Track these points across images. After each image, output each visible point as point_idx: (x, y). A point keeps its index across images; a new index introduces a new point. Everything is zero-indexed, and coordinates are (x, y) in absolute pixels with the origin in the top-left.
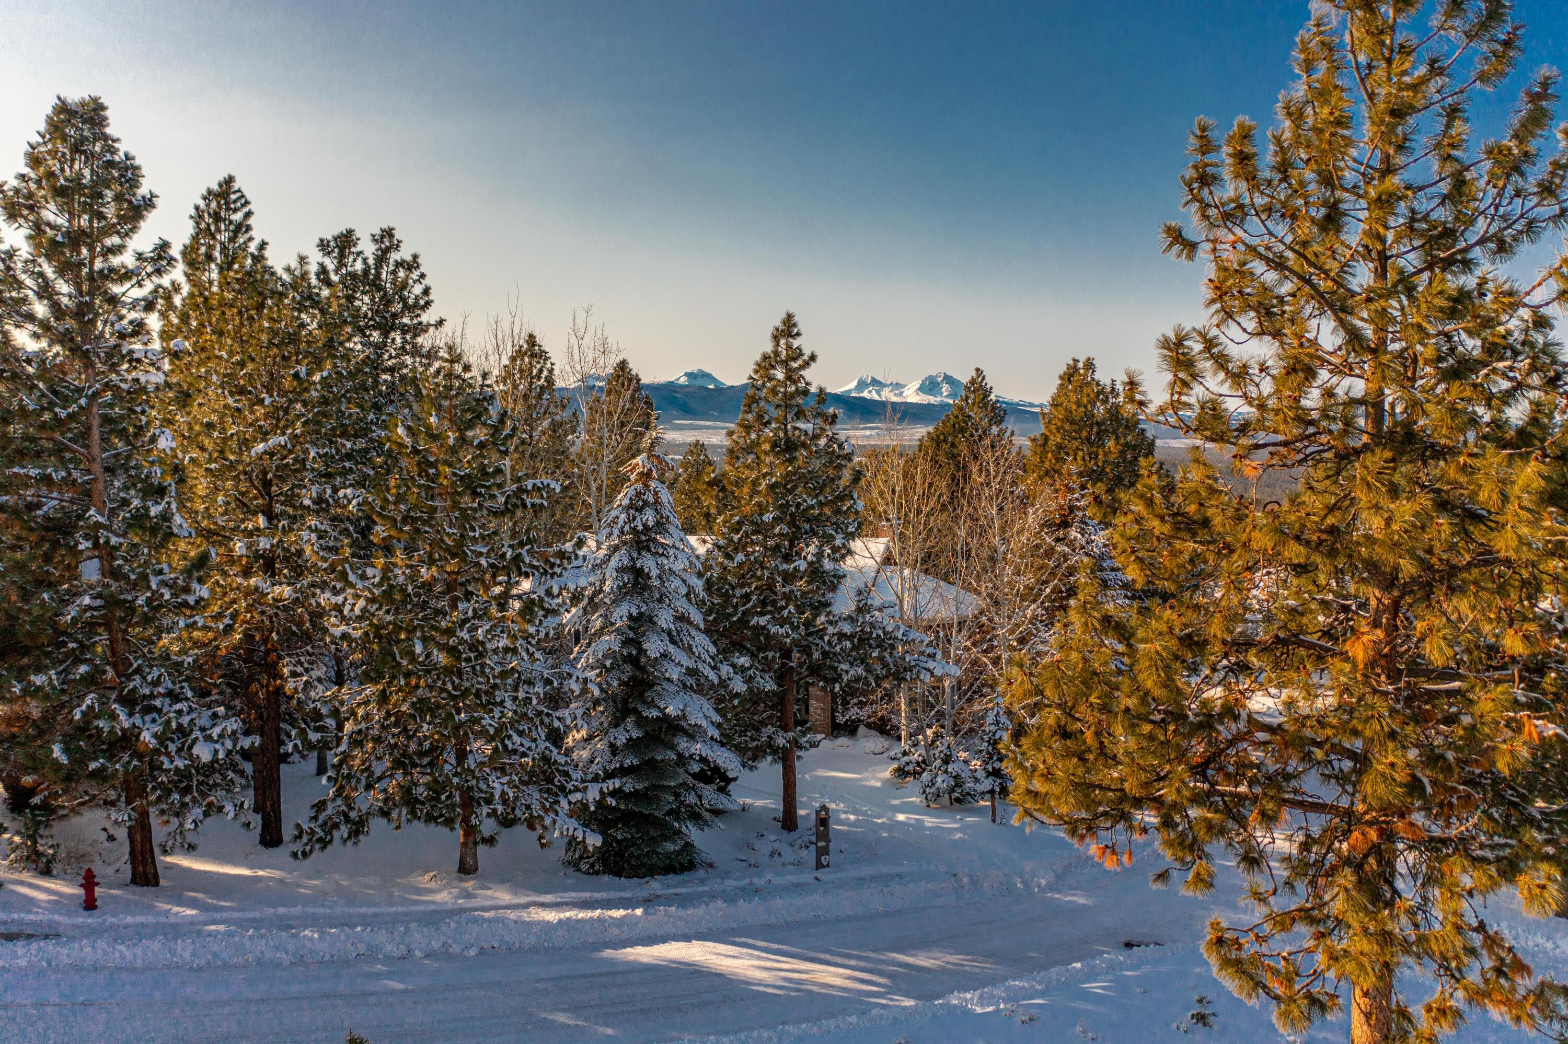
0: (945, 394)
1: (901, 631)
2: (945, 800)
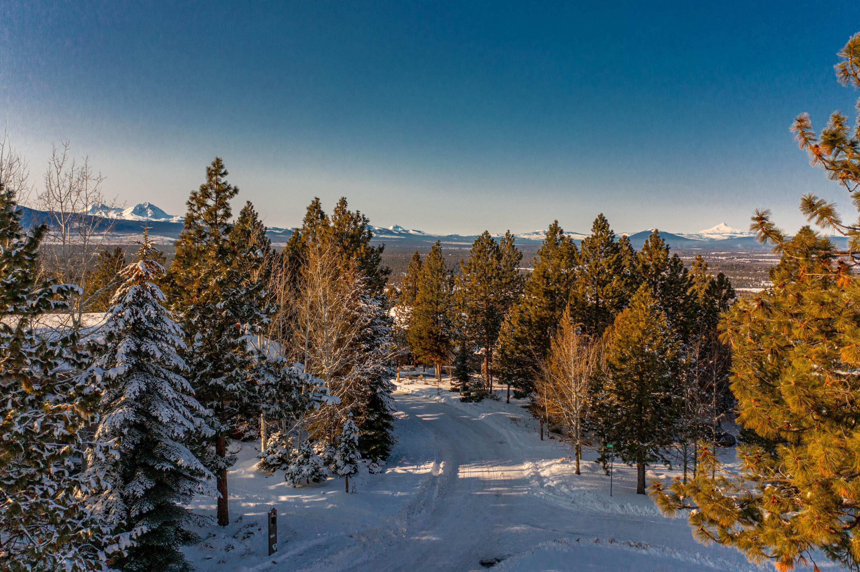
0: (150, 215)
1: (310, 379)
2: (304, 481)
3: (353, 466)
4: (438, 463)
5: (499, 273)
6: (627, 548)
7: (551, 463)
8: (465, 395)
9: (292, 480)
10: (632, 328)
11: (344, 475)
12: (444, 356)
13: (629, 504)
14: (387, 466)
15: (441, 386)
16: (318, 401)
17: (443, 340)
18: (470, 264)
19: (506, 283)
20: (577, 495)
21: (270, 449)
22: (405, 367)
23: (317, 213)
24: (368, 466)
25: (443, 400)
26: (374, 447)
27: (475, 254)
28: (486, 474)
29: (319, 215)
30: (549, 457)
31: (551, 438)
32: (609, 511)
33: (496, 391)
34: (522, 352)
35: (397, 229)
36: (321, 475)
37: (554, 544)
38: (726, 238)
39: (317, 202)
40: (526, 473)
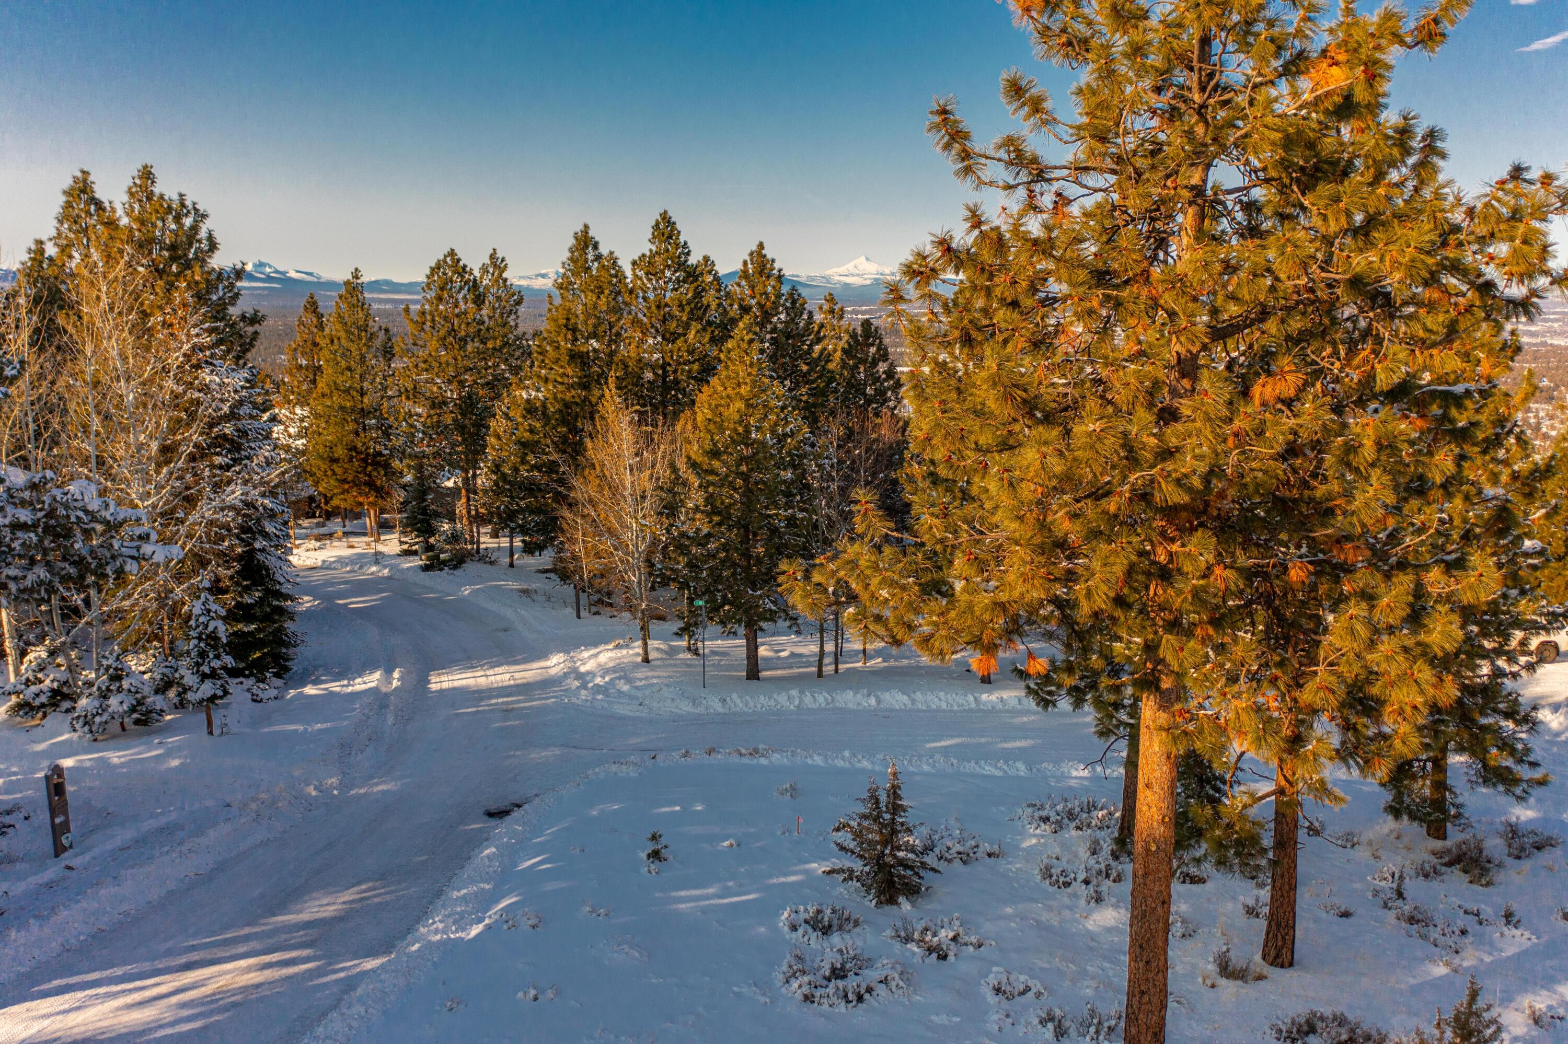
1: (112, 510)
2: (115, 727)
3: (219, 682)
4: (389, 672)
5: (480, 330)
6: (735, 759)
7: (598, 650)
8: (428, 559)
9: (86, 728)
10: (728, 396)
11: (201, 702)
12: (382, 493)
13: (734, 696)
14: (287, 686)
15: (381, 548)
16: (132, 558)
17: (378, 462)
18: (423, 313)
19: (494, 349)
20: (647, 692)
21: (30, 675)
22: (305, 523)
23: (88, 203)
24: (248, 690)
25: (386, 572)
26: (258, 655)
27: (431, 295)
28: (482, 681)
29: (93, 208)
30: (594, 641)
31: (595, 614)
32: (700, 710)
33: (486, 549)
34: (534, 467)
35: (262, 269)
36: (151, 712)
37: (614, 768)
38: (868, 282)
39: (85, 181)
40: (553, 672)
